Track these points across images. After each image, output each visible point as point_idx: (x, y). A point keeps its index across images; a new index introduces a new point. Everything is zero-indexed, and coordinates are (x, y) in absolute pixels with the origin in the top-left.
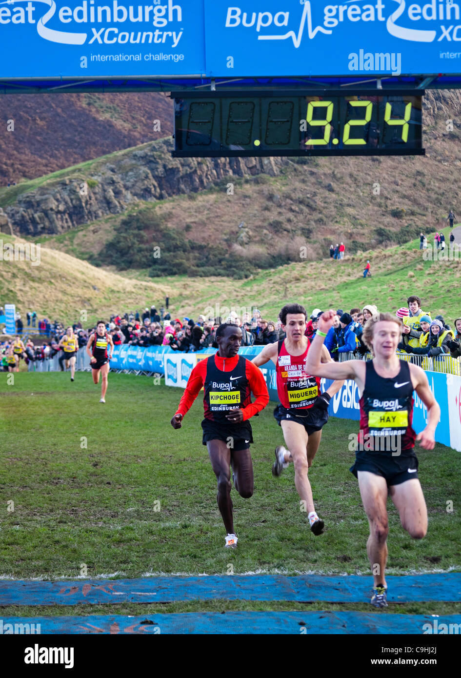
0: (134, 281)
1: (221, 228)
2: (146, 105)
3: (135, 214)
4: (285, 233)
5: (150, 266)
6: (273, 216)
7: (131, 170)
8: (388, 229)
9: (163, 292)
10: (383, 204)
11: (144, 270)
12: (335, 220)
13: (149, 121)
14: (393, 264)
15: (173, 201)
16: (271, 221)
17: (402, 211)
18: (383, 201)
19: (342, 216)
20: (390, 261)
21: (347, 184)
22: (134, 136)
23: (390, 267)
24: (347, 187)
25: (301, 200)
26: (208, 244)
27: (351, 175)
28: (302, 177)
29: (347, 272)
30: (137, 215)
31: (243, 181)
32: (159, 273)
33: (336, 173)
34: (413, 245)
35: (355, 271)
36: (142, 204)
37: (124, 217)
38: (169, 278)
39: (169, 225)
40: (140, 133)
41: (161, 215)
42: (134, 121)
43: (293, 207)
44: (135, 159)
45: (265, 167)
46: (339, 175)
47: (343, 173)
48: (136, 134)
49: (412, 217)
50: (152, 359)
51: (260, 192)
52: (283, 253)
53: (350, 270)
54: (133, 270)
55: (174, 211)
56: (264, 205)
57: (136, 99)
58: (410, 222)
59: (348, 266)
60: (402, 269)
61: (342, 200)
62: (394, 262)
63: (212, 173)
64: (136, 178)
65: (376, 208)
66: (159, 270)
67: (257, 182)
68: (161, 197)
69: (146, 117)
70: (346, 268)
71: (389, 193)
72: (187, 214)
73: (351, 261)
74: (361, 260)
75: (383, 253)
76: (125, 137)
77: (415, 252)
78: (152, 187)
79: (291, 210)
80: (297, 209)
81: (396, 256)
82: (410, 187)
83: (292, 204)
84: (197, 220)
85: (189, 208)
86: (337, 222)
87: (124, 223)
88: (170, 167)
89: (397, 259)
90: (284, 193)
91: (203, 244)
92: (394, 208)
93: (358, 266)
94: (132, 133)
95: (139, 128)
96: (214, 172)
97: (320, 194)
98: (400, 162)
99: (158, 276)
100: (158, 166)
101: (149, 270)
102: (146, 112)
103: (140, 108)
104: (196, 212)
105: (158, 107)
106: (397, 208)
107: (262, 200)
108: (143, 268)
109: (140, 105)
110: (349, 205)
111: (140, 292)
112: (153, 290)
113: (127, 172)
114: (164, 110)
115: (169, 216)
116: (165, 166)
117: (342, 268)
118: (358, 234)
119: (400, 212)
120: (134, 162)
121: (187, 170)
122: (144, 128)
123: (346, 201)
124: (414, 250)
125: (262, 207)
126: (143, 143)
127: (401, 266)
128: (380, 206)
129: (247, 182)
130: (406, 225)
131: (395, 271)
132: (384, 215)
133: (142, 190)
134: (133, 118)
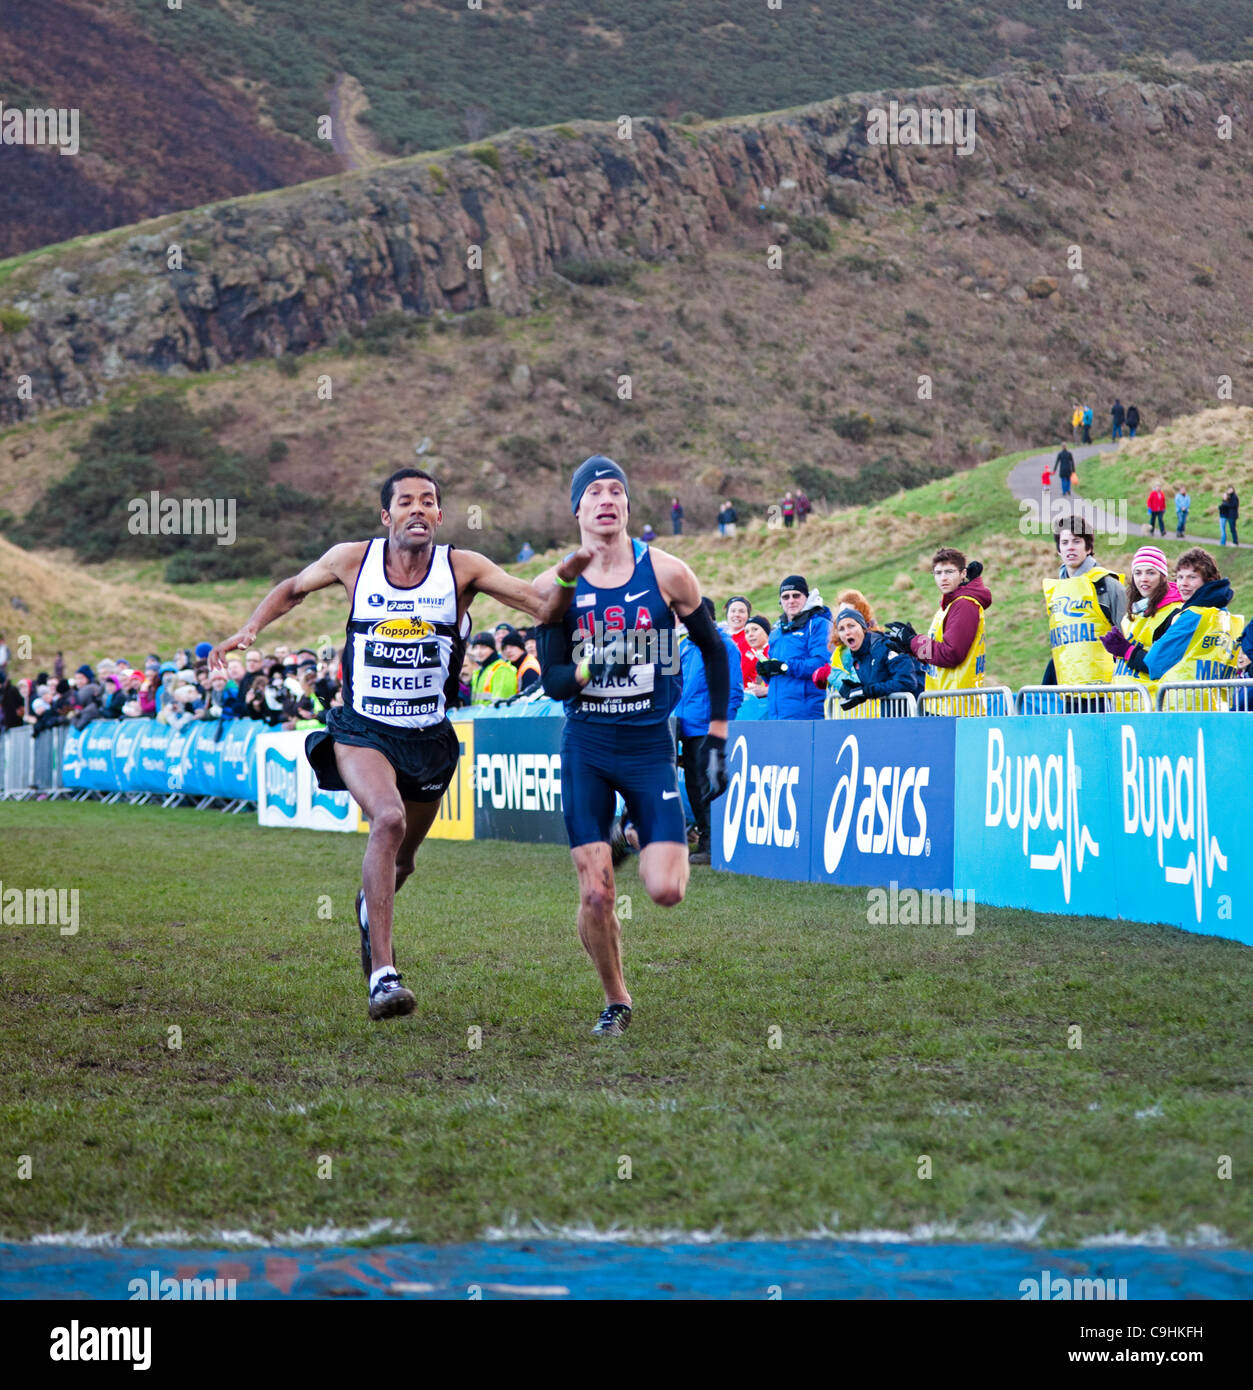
0: (125, 590)
1: (366, 453)
2: (167, 115)
3: (130, 409)
4: (543, 471)
5: (167, 553)
6: (510, 425)
7: (123, 288)
8: (825, 468)
9: (205, 619)
10: (815, 402)
11: (151, 563)
12: (681, 440)
13: (173, 160)
14: (853, 553)
15: (237, 376)
16: (505, 438)
17: (866, 422)
18: (813, 392)
19: (699, 430)
20: (846, 544)
21: (717, 342)
22: (132, 199)
23: (843, 560)
24: (716, 351)
25: (588, 383)
26: (331, 498)
27: (728, 320)
28: (593, 321)
29: (724, 571)
30: (137, 411)
31: (429, 327)
32: (194, 572)
33: (686, 311)
34: (907, 504)
35: (747, 569)
36: (154, 384)
37: (100, 417)
38: (220, 588)
39: (225, 442)
40: (147, 191)
41: (202, 412)
42: (133, 159)
43: (566, 403)
44: (134, 258)
45: (491, 291)
46: (694, 319)
47: (705, 313)
48: (137, 193)
49: (889, 439)
50: (214, 758)
51: (478, 358)
52: (536, 526)
53: (732, 568)
54: (123, 563)
55: (237, 403)
56: (487, 393)
57: (140, 97)
58: (887, 452)
59: (726, 556)
60: (879, 567)
61: (700, 387)
62: (855, 546)
63: (345, 302)
64: (136, 309)
65: (796, 411)
66: (194, 564)
67: (470, 330)
68: (202, 365)
69: (164, 148)
70: (721, 561)
71: (829, 371)
72: (275, 412)
73: (734, 543)
74: (762, 541)
75: (824, 523)
76: (105, 200)
77: (915, 521)
78: (178, 335)
79: (560, 410)
80: (578, 409)
81: (862, 532)
82: (888, 356)
83: (562, 395)
84: (301, 429)
85: (279, 397)
86: (685, 445)
87: (100, 432)
88: (231, 281)
89: (864, 540)
90: (542, 363)
91: (317, 496)
92: (844, 411)
93: (756, 556)
94: (125, 190)
95: (145, 177)
96: (352, 299)
97: (640, 367)
98: (860, 288)
99: (191, 580)
100: (197, 280)
101: (166, 563)
102: (167, 135)
103: (148, 124)
104: (299, 407)
105: (198, 123)
106: (853, 413)
107: (480, 381)
108: (148, 557)
109: (149, 114)
110: (719, 401)
111: (143, 616)
112: (181, 614)
113: (112, 294)
114: (214, 129)
115: (226, 418)
116: (215, 280)
117: (711, 561)
118: (742, 479)
119: (859, 423)
120: (131, 265)
121: (276, 293)
122: (161, 178)
123: (711, 390)
124: (910, 515)
125: (480, 399)
126: (154, 215)
127: (874, 560)
128: (806, 404)
129: (441, 329)
130: (875, 459)
131: (859, 573)
132: (815, 431)
133: (150, 343)
134: (130, 150)
